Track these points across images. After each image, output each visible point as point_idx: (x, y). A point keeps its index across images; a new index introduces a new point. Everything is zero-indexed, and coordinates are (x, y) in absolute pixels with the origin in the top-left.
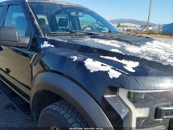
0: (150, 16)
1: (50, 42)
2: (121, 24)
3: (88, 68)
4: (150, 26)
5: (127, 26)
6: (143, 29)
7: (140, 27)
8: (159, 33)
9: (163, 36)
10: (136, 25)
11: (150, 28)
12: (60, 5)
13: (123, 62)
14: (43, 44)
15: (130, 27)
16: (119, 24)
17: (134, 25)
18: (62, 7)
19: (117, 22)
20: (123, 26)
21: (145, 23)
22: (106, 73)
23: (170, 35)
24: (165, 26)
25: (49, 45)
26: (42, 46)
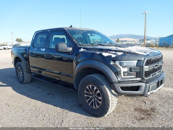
0: (146, 31)
1: (84, 48)
2: (120, 39)
3: (104, 55)
4: (148, 40)
5: (126, 41)
6: (141, 43)
7: (139, 41)
8: (156, 46)
9: (160, 48)
10: (135, 40)
11: (149, 42)
12: (83, 30)
13: (117, 53)
14: (80, 50)
15: (129, 41)
16: (118, 39)
17: (133, 40)
18: (84, 31)
19: (116, 38)
20: (123, 41)
21: (143, 37)
22: (111, 56)
23: (166, 47)
24: (161, 39)
25: (84, 50)
26: (80, 51)
